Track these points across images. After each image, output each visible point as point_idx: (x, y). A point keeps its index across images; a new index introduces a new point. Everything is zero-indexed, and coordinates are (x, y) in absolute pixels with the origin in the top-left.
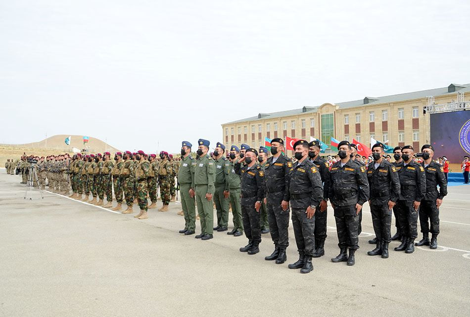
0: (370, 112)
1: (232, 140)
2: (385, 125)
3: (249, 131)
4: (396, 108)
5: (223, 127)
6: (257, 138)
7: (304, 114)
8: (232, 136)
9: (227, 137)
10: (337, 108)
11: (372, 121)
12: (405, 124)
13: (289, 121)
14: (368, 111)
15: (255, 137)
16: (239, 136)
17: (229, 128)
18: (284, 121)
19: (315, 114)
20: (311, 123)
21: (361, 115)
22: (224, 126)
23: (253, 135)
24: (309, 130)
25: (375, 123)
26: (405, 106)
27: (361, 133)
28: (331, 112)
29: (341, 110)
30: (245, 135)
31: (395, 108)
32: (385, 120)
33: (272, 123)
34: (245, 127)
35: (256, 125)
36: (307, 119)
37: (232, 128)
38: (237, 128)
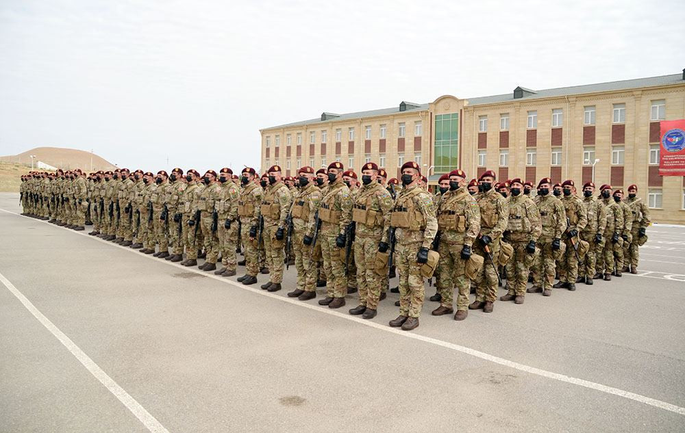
0: (528, 112)
1: (277, 155)
2: (557, 135)
3: (305, 140)
4: (580, 105)
5: (262, 134)
6: (318, 151)
7: (403, 115)
8: (277, 149)
9: (268, 150)
10: (466, 104)
11: (532, 128)
12: (596, 135)
13: (376, 125)
14: (524, 110)
15: (315, 151)
16: (289, 148)
17: (273, 136)
18: (367, 124)
19: (424, 114)
20: (414, 129)
21: (512, 117)
22: (263, 132)
23: (312, 147)
24: (413, 141)
25: (538, 131)
26: (599, 103)
27: (511, 147)
28: (455, 110)
29: (474, 107)
30: (299, 148)
31: (577, 105)
32: (557, 126)
33: (345, 128)
34: (298, 134)
35: (318, 130)
36: (409, 122)
37: (277, 136)
38: (285, 136)
